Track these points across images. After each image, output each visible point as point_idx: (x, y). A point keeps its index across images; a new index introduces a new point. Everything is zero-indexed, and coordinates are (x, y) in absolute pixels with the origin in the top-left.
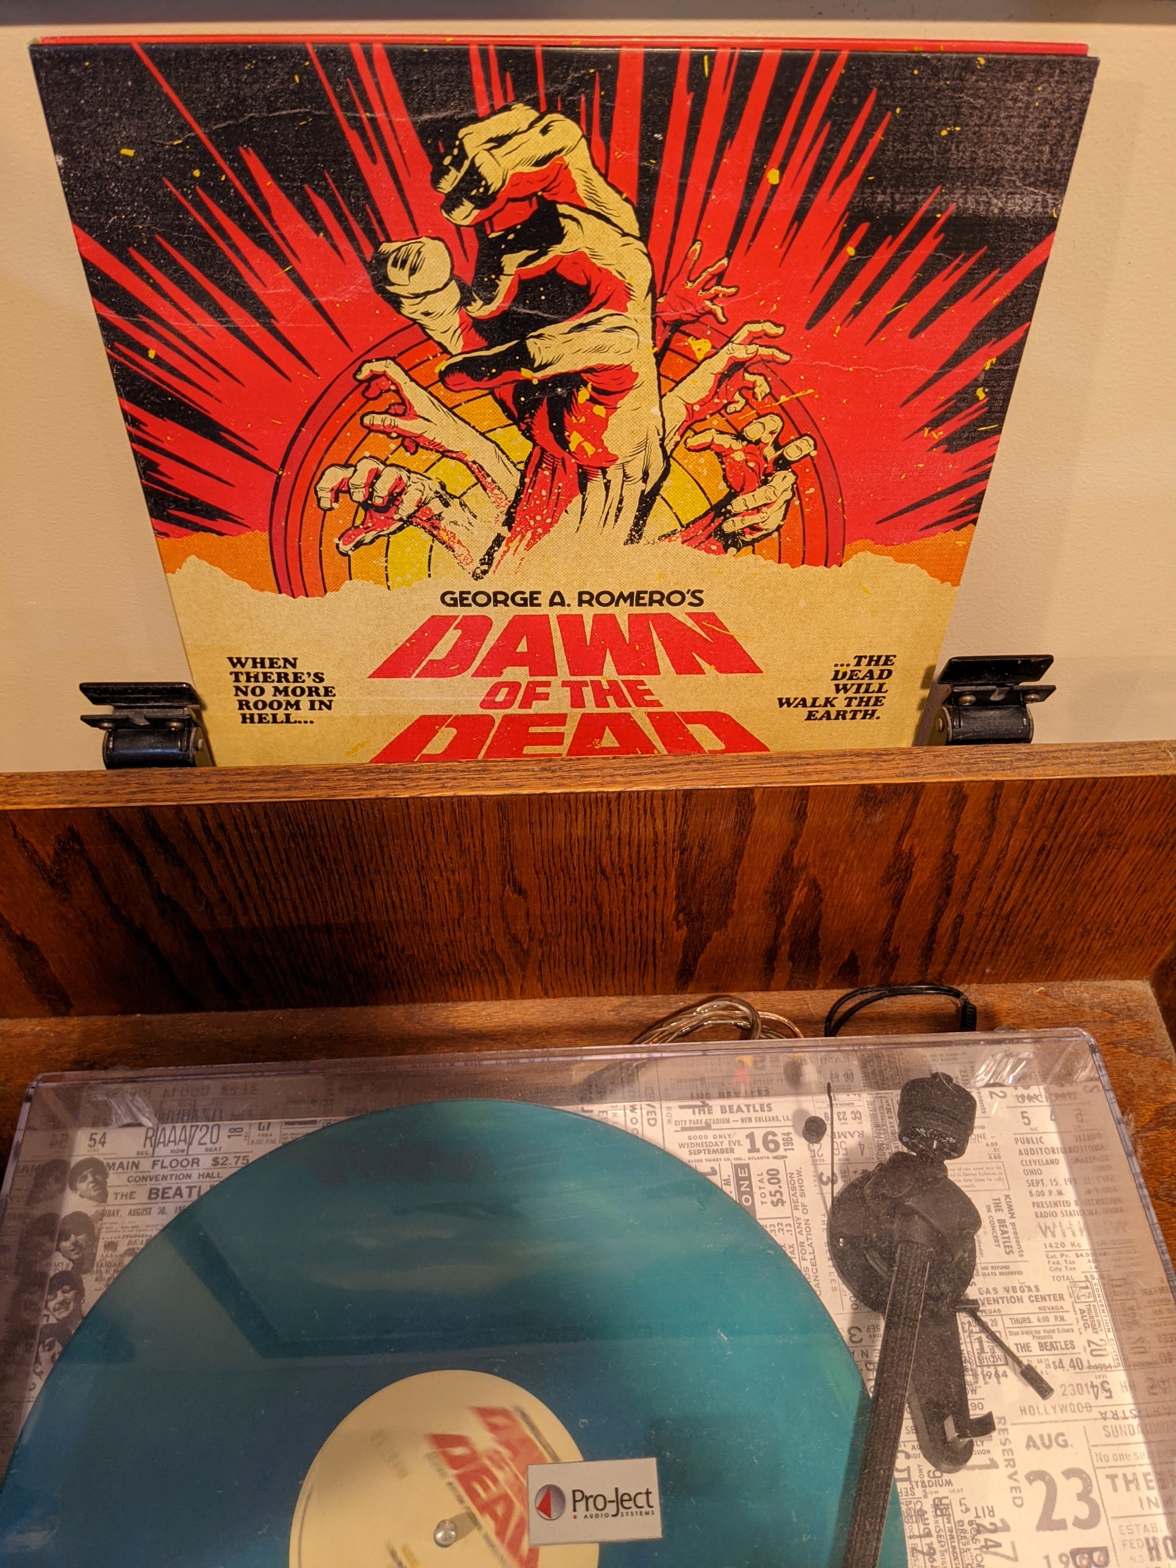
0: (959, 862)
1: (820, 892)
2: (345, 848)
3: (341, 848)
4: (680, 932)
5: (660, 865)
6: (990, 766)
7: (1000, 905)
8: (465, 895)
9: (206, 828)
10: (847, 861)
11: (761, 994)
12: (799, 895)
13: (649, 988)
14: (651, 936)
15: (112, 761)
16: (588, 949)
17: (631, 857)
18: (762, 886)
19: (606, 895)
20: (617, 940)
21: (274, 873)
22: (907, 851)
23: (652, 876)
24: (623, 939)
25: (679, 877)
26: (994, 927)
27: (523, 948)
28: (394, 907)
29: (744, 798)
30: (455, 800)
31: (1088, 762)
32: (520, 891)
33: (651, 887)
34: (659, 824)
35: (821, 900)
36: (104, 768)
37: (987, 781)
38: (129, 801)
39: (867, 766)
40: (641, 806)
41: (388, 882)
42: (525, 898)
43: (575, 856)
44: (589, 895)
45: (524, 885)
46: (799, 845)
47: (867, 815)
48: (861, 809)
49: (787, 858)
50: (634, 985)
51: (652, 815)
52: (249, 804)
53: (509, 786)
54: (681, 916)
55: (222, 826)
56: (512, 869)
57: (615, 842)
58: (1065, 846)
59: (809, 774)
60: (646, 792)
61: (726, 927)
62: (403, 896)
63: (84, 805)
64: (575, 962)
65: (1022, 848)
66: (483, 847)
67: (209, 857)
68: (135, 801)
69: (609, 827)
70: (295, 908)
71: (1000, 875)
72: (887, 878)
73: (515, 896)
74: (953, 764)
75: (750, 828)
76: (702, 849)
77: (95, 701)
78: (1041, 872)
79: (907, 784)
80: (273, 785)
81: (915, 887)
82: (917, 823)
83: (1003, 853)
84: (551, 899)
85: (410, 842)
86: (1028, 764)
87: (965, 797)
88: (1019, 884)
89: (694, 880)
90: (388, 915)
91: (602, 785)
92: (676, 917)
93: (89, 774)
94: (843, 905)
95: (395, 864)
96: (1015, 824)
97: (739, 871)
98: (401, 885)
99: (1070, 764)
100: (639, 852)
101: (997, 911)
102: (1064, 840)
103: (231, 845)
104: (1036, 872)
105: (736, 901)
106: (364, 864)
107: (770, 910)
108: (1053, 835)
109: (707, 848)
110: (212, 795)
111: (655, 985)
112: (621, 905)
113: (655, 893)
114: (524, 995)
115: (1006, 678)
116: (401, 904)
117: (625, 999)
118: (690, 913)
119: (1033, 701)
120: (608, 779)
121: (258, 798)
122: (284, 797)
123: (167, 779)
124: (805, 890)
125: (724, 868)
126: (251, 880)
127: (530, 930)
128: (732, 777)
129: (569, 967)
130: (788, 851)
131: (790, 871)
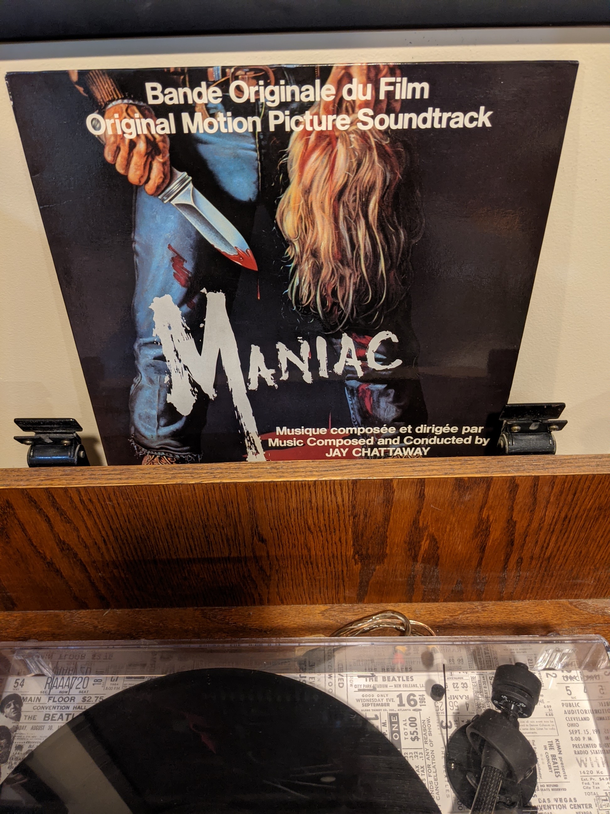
0: (517, 526)
1: (437, 542)
2: (161, 514)
3: (158, 513)
4: (357, 566)
5: (342, 525)
6: (531, 467)
7: (543, 552)
8: (231, 541)
9: (82, 501)
10: (451, 524)
11: (407, 604)
12: (425, 545)
13: (341, 600)
14: (340, 569)
15: (33, 463)
16: (304, 576)
17: (325, 520)
18: (403, 539)
19: (312, 543)
20: (321, 571)
21: (122, 528)
22: (486, 518)
24: (324, 570)
25: (354, 533)
26: (541, 565)
27: (266, 575)
28: (191, 549)
29: (387, 484)
30: (221, 485)
31: (589, 465)
32: (263, 540)
33: (338, 539)
34: (340, 499)
35: (438, 548)
36: (28, 466)
37: (529, 476)
38: (39, 485)
39: (458, 467)
40: (328, 489)
41: (187, 534)
42: (266, 544)
43: (293, 520)
44: (302, 543)
45: (265, 537)
46: (422, 514)
47: (461, 496)
48: (456, 492)
49: (415, 522)
50: (333, 597)
51: (335, 495)
52: (105, 487)
53: (252, 477)
55: (90, 500)
56: (257, 527)
57: (315, 510)
58: (580, 515)
59: (425, 471)
60: (330, 481)
61: (383, 563)
62: (196, 543)
63: (14, 487)
64: (298, 584)
65: (554, 517)
66: (239, 513)
67: (85, 518)
68: (42, 485)
69: (310, 502)
70: (136, 549)
71: (542, 533)
72: (476, 535)
73: (260, 543)
74: (509, 466)
75: (392, 503)
76: (366, 516)
77: (24, 429)
78: (566, 532)
79: (482, 477)
80: (119, 476)
81: (493, 541)
82: (490, 501)
83: (542, 520)
84: (280, 544)
85: (197, 509)
86: (553, 466)
87: (517, 486)
88: (554, 539)
89: (362, 535)
90: (188, 554)
91: (305, 477)
92: (354, 557)
93: (19, 470)
94: (451, 551)
95: (189, 523)
96: (548, 502)
97: (388, 529)
98: (194, 535)
99: (579, 466)
100: (329, 517)
101: (542, 555)
102: (579, 511)
103: (97, 511)
104: (563, 531)
105: (388, 548)
106: (172, 523)
107: (408, 553)
108: (572, 509)
109: (368, 515)
110: (85, 482)
111: (345, 599)
112: (321, 549)
113: (341, 542)
114: (269, 602)
115: (538, 417)
116: (195, 547)
117: (328, 606)
118: (362, 554)
119: (554, 429)
120: (308, 473)
121: (110, 483)
122: (124, 483)
123: (61, 473)
124: (428, 541)
125: (379, 528)
126: (110, 533)
127: (270, 563)
128: (380, 472)
129: (294, 587)
130: (416, 518)
131: (418, 530)
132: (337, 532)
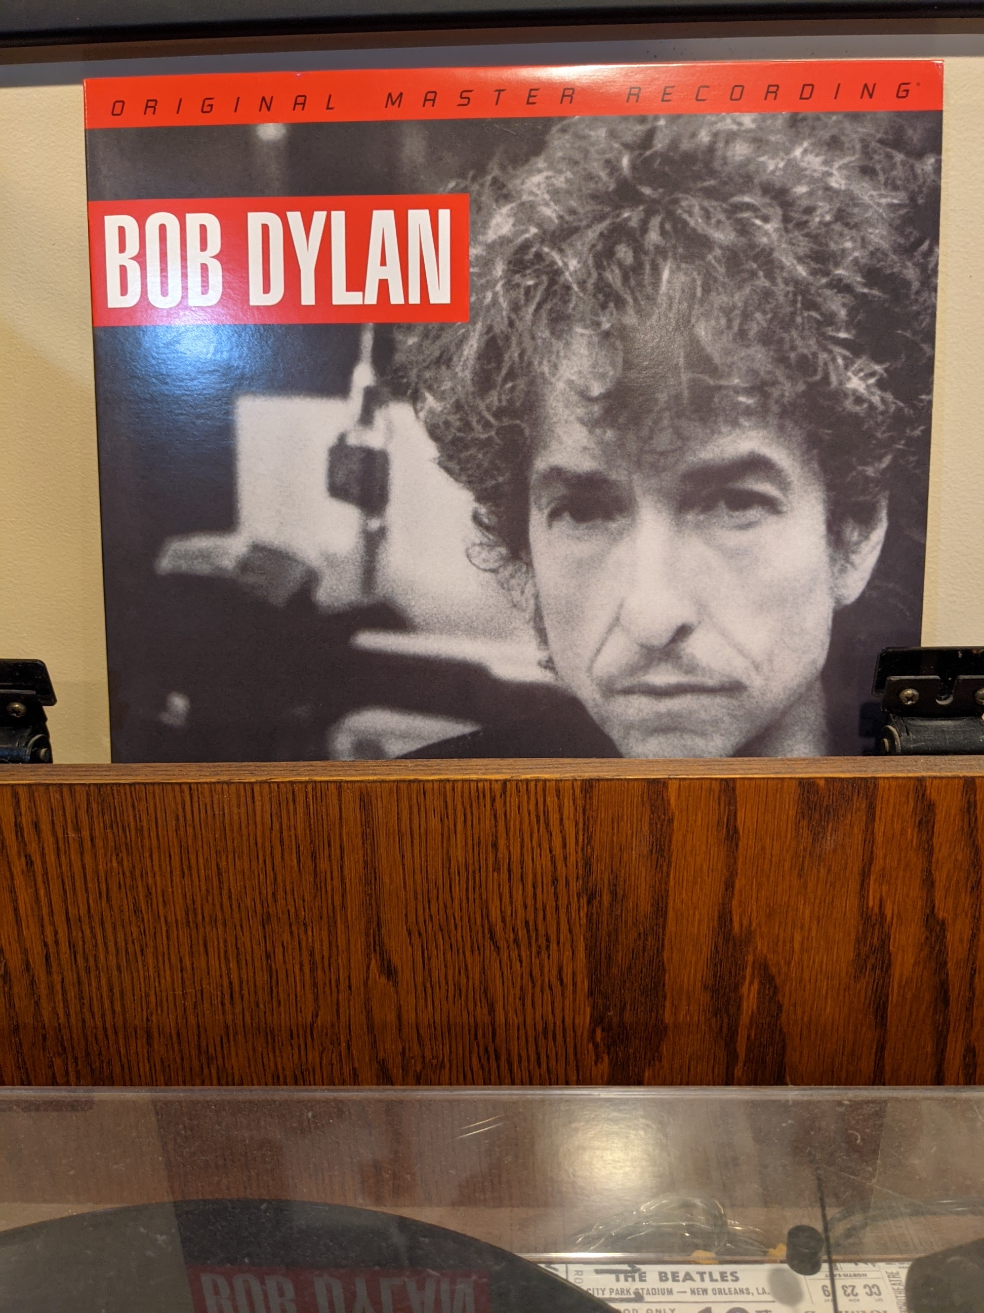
0: (949, 936)
1: (776, 991)
2: (177, 872)
3: (171, 872)
4: (599, 1064)
5: (564, 926)
8: (320, 971)
9: (18, 826)
10: (802, 927)
12: (750, 996)
18: (699, 977)
19: (498, 982)
21: (90, 917)
22: (876, 910)
23: (555, 944)
25: (592, 950)
28: (231, 994)
32: (389, 971)
33: (555, 971)
34: (557, 842)
35: (780, 1007)
37: (954, 778)
39: (804, 766)
40: (532, 808)
41: (225, 941)
42: (396, 984)
43: (456, 902)
44: (477, 983)
45: (396, 960)
46: (736, 892)
47: (816, 837)
48: (804, 823)
49: (724, 917)
51: (547, 825)
54: (599, 1032)
55: (36, 825)
56: (378, 924)
57: (505, 875)
60: (537, 781)
61: (660, 1061)
62: (244, 971)
66: (343, 879)
67: (17, 882)
69: (495, 846)
70: (111, 989)
72: (860, 965)
73: (383, 980)
75: (670, 857)
76: (614, 893)
79: (855, 778)
81: (900, 987)
82: (879, 853)
84: (428, 985)
85: (254, 863)
87: (932, 806)
89: (609, 957)
90: (224, 1013)
92: (593, 1032)
94: (810, 1019)
95: (234, 903)
97: (666, 942)
98: (242, 950)
100: (535, 894)
103: (44, 862)
105: (667, 1005)
106: (198, 906)
109: (620, 892)
112: (518, 1005)
113: (561, 980)
116: (241, 989)
118: (610, 1027)
124: (756, 986)
125: (646, 935)
126: (63, 931)
127: (404, 1053)
130: (723, 904)
131: (731, 945)
132: (554, 945)
